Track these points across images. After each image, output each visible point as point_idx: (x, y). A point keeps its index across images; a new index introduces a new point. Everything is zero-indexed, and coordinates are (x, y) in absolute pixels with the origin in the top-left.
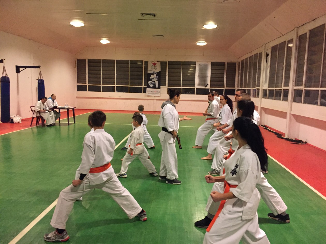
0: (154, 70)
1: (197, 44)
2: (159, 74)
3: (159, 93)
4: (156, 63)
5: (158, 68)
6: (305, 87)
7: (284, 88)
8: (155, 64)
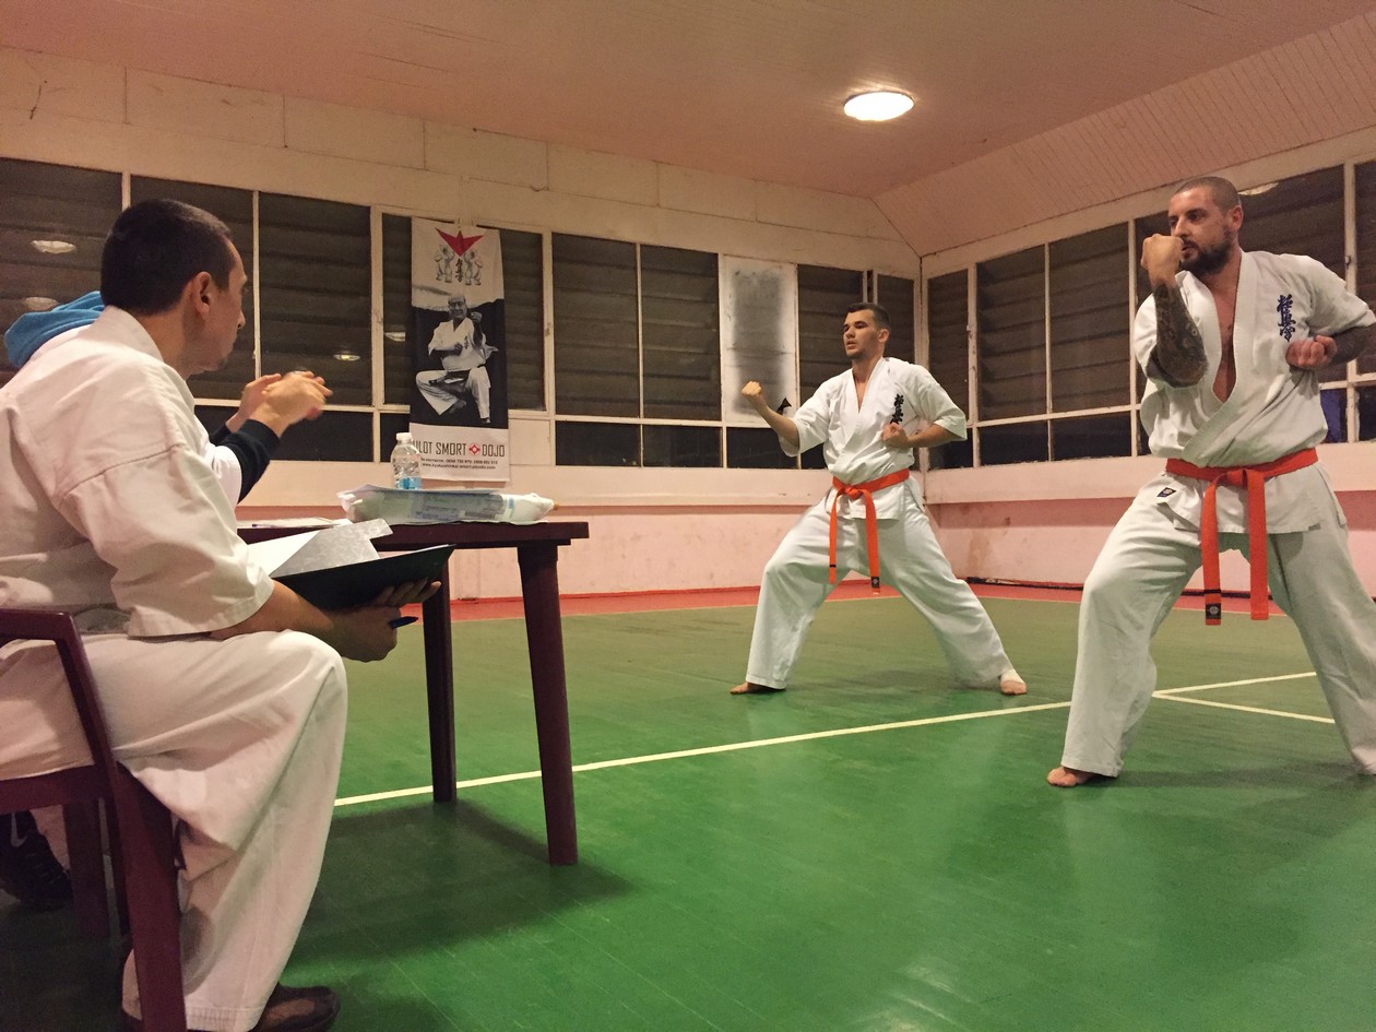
2: (490, 321)
3: (498, 459)
5: (484, 276)
8: (460, 244)
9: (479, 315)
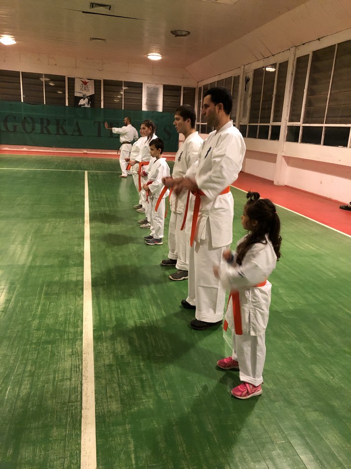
0: (84, 92)
1: (149, 57)
4: (87, 81)
5: (90, 89)
6: (303, 123)
7: (272, 123)
8: (85, 83)
9: (89, 98)
